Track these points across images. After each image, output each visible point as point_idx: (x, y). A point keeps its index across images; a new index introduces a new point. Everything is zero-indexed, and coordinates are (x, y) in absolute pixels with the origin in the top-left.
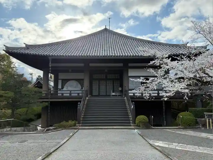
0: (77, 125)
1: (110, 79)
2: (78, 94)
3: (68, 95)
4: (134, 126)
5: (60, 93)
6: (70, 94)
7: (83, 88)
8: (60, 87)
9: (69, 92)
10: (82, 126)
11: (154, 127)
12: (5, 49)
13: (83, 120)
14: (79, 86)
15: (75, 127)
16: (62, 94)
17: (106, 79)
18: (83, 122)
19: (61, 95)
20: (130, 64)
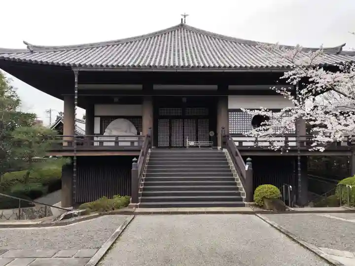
0: (131, 204)
2: (132, 142)
3: (113, 144)
4: (250, 205)
5: (97, 141)
6: (117, 142)
7: (141, 133)
8: (97, 130)
9: (114, 139)
10: (141, 206)
11: (293, 209)
13: (143, 195)
14: (134, 131)
15: (127, 209)
16: (101, 142)
18: (143, 198)
19: (98, 143)
20: (231, 87)
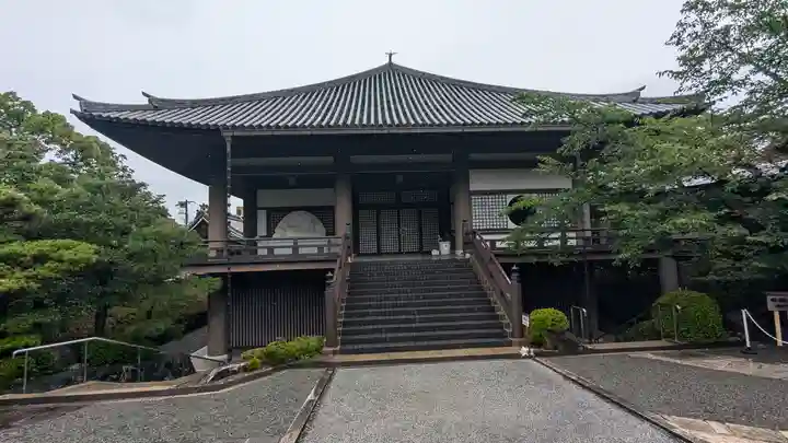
0: (325, 349)
1: (409, 206)
2: (320, 248)
3: (290, 251)
4: (521, 344)
5: (263, 248)
6: (295, 248)
8: (262, 230)
9: (291, 244)
10: (342, 352)
11: (589, 346)
12: (79, 110)
13: (344, 333)
14: (320, 229)
15: (320, 358)
16: (271, 249)
17: (399, 206)
18: (345, 337)
19: (265, 252)
20: (474, 156)
